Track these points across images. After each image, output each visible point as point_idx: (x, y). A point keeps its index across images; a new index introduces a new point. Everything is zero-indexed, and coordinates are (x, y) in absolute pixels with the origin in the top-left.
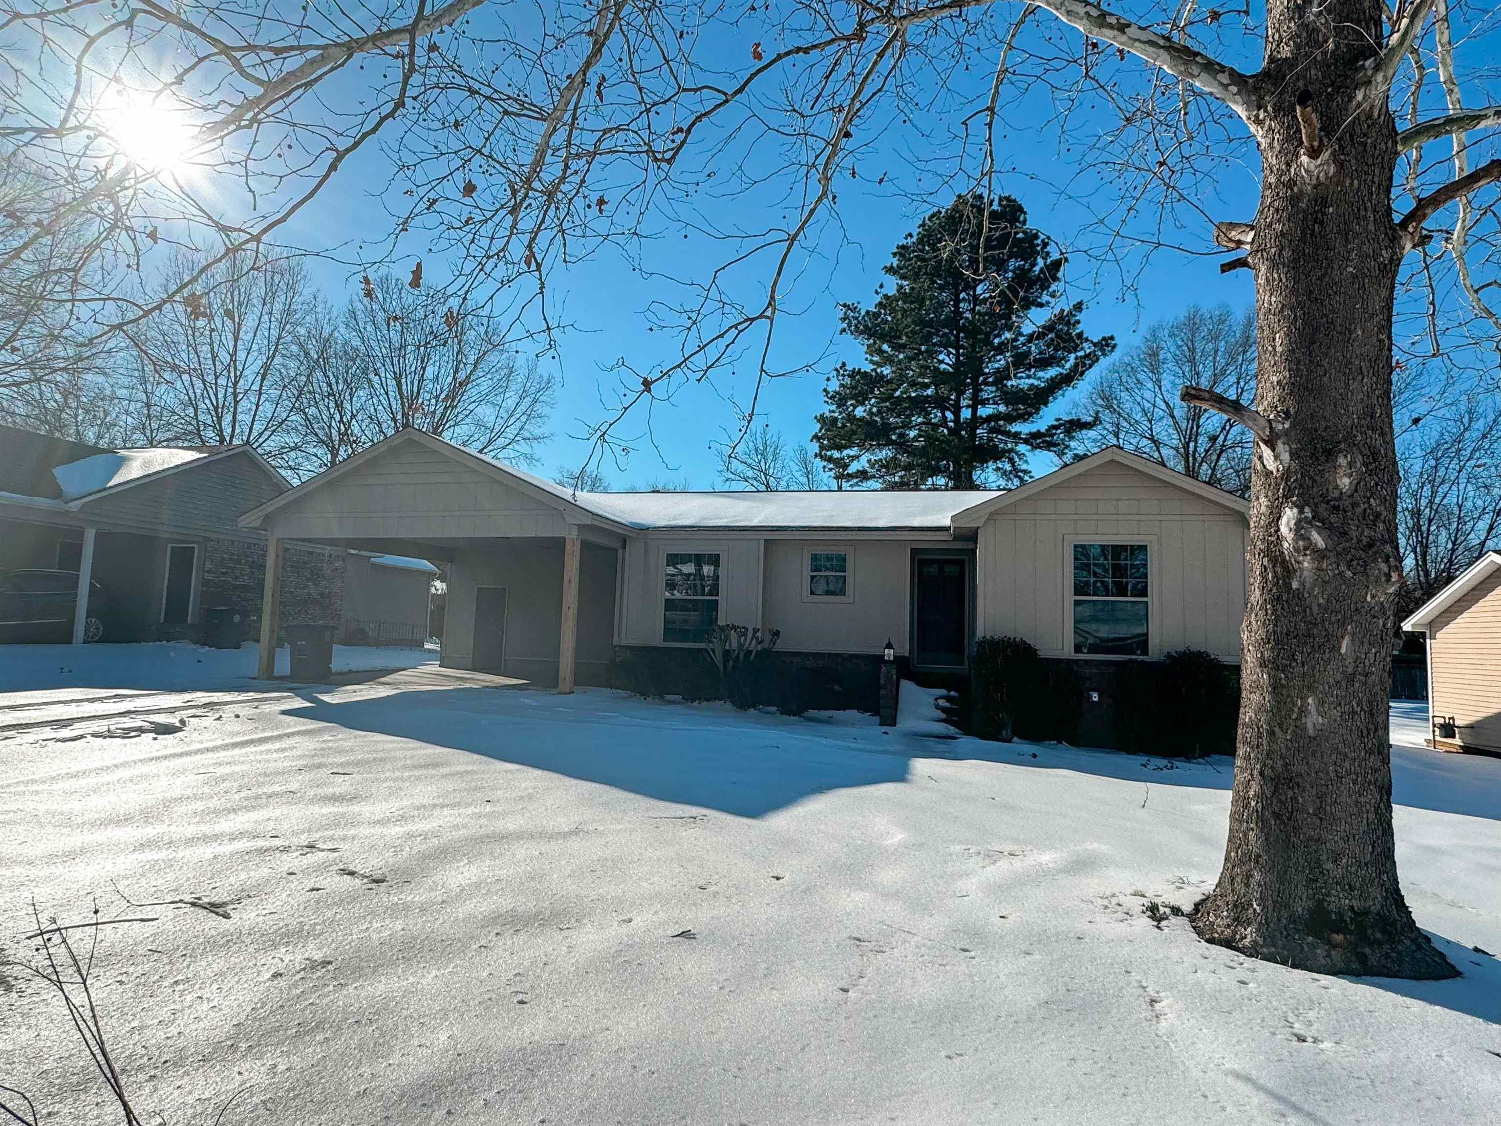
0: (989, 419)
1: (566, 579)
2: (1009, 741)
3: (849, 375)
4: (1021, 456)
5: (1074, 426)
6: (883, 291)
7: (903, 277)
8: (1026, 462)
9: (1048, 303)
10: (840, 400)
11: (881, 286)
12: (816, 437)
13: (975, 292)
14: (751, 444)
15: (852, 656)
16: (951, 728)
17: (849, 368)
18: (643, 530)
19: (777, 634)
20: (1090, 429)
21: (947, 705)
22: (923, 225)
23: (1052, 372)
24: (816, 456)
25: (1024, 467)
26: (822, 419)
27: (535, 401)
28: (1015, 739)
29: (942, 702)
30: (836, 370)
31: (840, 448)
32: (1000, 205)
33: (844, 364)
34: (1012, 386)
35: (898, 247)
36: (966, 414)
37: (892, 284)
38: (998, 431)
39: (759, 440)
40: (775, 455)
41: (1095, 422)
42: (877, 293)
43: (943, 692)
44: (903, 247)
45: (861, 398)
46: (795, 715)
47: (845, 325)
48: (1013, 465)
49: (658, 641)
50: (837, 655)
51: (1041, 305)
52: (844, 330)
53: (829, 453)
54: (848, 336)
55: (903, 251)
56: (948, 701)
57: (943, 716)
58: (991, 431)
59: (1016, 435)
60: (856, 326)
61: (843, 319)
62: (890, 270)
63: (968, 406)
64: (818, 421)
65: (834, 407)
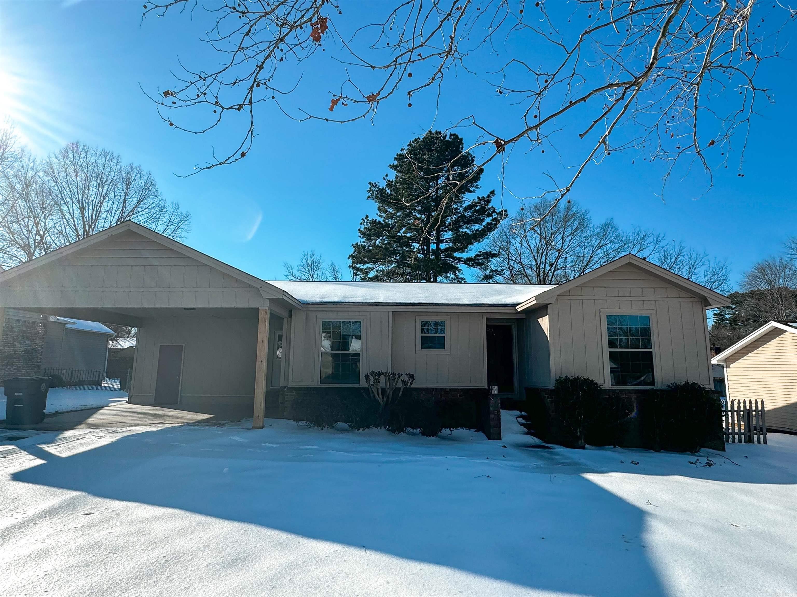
0: (446, 250)
1: (259, 339)
2: (583, 448)
3: (370, 223)
4: (460, 270)
5: (489, 255)
6: (388, 178)
7: (399, 172)
8: (462, 273)
9: (474, 191)
10: (367, 235)
11: (387, 176)
12: (351, 256)
13: (437, 182)
14: (304, 261)
15: (451, 390)
16: (535, 438)
17: (370, 219)
18: (306, 305)
19: (412, 377)
20: (496, 257)
21: (524, 421)
22: (410, 145)
23: (476, 227)
24: (350, 267)
25: (461, 276)
26: (356, 246)
27: (178, 228)
28: (587, 446)
29: (520, 420)
30: (363, 219)
31: (364, 263)
32: (450, 138)
33: (367, 216)
34: (462, 232)
35: (397, 155)
36: (433, 247)
37: (393, 175)
38: (450, 256)
39: (309, 259)
40: (318, 267)
41: (499, 253)
42: (384, 179)
43: (518, 413)
44: (400, 155)
45: (379, 235)
46: (433, 436)
47: (370, 194)
48: (455, 275)
49: (316, 383)
50: (442, 389)
51: (471, 192)
52: (369, 197)
53: (358, 266)
54: (371, 200)
55: (400, 157)
56: (524, 419)
57: (526, 430)
58: (446, 257)
59: (459, 259)
60: (376, 195)
61: (369, 191)
62: (394, 167)
63: (434, 243)
64: (354, 247)
65: (364, 239)
